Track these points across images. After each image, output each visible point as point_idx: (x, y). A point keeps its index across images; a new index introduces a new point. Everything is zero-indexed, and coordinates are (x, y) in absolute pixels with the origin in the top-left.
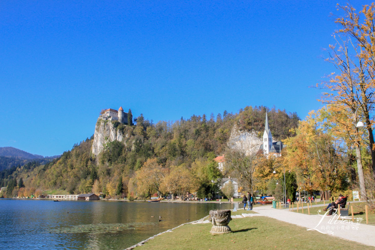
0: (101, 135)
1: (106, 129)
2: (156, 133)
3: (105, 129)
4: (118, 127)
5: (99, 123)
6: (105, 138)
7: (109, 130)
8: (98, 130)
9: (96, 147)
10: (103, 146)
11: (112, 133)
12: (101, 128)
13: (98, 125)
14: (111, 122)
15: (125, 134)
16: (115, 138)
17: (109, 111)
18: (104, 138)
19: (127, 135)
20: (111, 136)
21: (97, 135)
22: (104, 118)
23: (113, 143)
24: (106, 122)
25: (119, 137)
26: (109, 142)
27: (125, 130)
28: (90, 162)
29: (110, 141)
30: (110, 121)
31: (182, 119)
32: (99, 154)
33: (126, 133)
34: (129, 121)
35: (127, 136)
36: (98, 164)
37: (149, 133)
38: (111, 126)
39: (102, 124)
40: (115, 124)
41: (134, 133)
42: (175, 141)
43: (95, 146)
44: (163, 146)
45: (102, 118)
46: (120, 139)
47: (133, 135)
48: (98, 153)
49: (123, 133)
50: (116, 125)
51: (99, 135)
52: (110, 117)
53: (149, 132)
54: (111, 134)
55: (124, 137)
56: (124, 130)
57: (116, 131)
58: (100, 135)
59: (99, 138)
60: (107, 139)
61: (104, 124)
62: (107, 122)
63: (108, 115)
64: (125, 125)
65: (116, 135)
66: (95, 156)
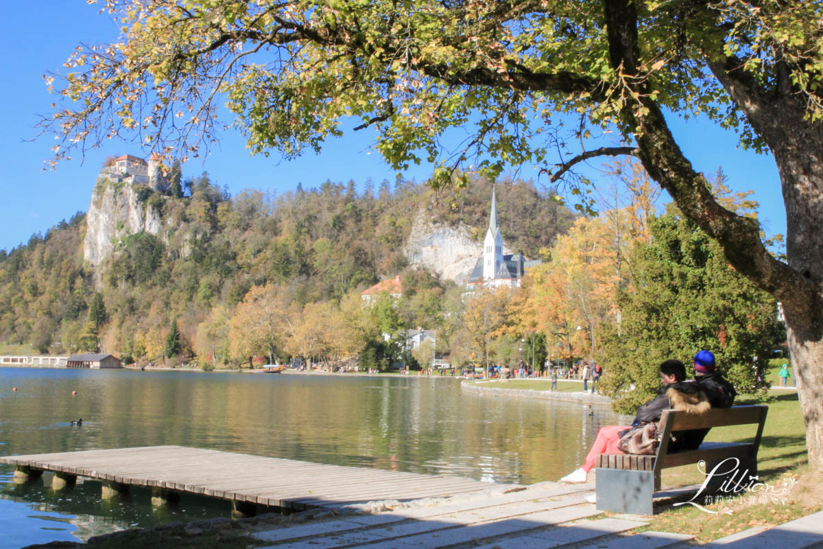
0: (107, 216)
1: (120, 203)
2: (241, 219)
3: (115, 203)
4: (149, 201)
5: (100, 189)
6: (116, 226)
7: (125, 205)
8: (98, 204)
9: (94, 246)
10: (110, 244)
11: (135, 215)
12: (107, 202)
13: (98, 194)
14: (132, 187)
15: (164, 216)
16: (141, 225)
17: (125, 161)
18: (113, 225)
19: (171, 219)
20: (131, 221)
21: (97, 216)
22: (114, 176)
23: (136, 238)
24: (118, 187)
25: (150, 224)
26: (127, 235)
27: (166, 208)
28: (79, 281)
29: (128, 232)
30: (128, 185)
31: (300, 187)
32: (102, 263)
33: (168, 214)
34: (172, 185)
35: (171, 222)
36: (101, 285)
37: (224, 218)
38: (132, 196)
39: (109, 190)
40: (141, 194)
41: (188, 217)
42: (287, 239)
43: (90, 243)
44: (259, 251)
45: (109, 176)
46: (153, 227)
47: (186, 220)
48: (99, 261)
49: (161, 216)
50: (144, 195)
51: (101, 217)
52: (127, 175)
53: (224, 215)
54: (131, 216)
55: (163, 224)
56: (164, 207)
57: (144, 208)
58: (103, 218)
59: (101, 225)
60: (122, 227)
61: (113, 191)
62: (121, 186)
63: (124, 169)
64: (165, 197)
65: (144, 219)
66: (92, 266)
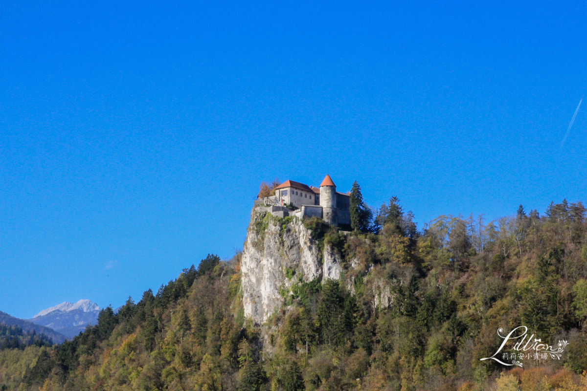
0: (273, 261)
1: (287, 243)
2: (453, 258)
3: (282, 243)
4: (326, 239)
5: (260, 227)
6: (285, 273)
7: (295, 245)
8: (258, 246)
9: (257, 299)
10: (279, 297)
11: (308, 257)
12: (271, 241)
13: (258, 233)
14: (303, 222)
15: (347, 258)
16: (317, 270)
17: (288, 189)
18: (282, 272)
19: (355, 260)
20: (303, 265)
21: (258, 262)
22: (276, 209)
23: (314, 287)
24: (284, 223)
25: (329, 269)
26: (300, 284)
27: (349, 247)
28: (244, 347)
29: (301, 280)
30: (297, 218)
31: (521, 212)
32: (270, 320)
33: (351, 255)
34: (354, 218)
35: (356, 264)
36: (269, 350)
37: (429, 257)
38: (303, 234)
39: (273, 228)
40: (315, 230)
41: (380, 257)
42: (529, 282)
43: (251, 295)
44: (494, 299)
45: (270, 209)
46: (333, 272)
47: (376, 261)
48: (265, 318)
49: (343, 257)
50: (319, 232)
51: (264, 262)
52: (293, 208)
53: (428, 253)
54: (303, 259)
55: (346, 268)
56: (346, 246)
57: (320, 249)
58: (267, 263)
59: (266, 271)
60: (294, 273)
61: (278, 227)
62: (288, 221)
63: (287, 199)
64: (345, 233)
65: (320, 263)
66: (256, 325)
